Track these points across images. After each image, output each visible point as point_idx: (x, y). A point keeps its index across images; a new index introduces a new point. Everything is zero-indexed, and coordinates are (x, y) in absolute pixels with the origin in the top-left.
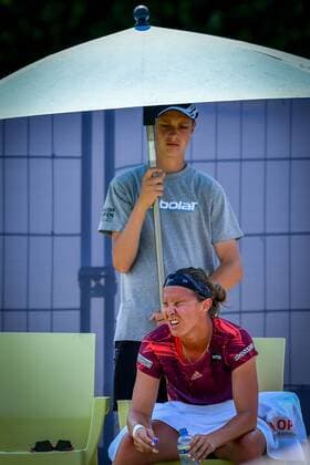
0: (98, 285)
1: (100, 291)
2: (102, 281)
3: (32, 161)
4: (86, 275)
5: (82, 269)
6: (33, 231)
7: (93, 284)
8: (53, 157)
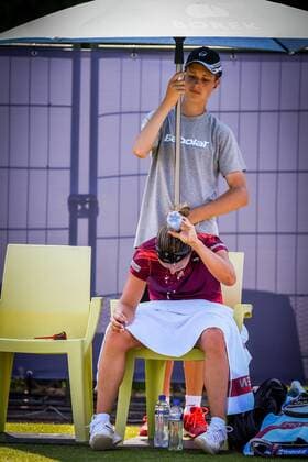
0: (84, 208)
1: (85, 213)
2: (87, 206)
3: (33, 109)
4: (75, 200)
5: (71, 196)
6: (32, 165)
7: (80, 207)
8: (49, 105)
